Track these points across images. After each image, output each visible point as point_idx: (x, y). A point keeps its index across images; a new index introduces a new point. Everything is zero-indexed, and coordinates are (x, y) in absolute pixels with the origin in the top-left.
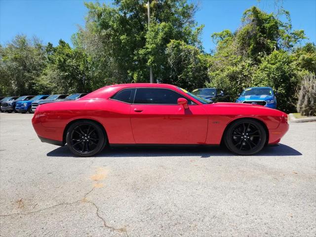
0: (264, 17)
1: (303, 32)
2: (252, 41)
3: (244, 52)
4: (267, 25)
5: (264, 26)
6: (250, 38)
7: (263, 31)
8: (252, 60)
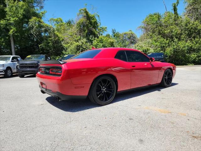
0: (91, 16)
1: (106, 28)
2: (85, 28)
3: (82, 34)
4: (93, 21)
5: (91, 21)
6: (84, 26)
7: (91, 23)
8: (86, 40)
